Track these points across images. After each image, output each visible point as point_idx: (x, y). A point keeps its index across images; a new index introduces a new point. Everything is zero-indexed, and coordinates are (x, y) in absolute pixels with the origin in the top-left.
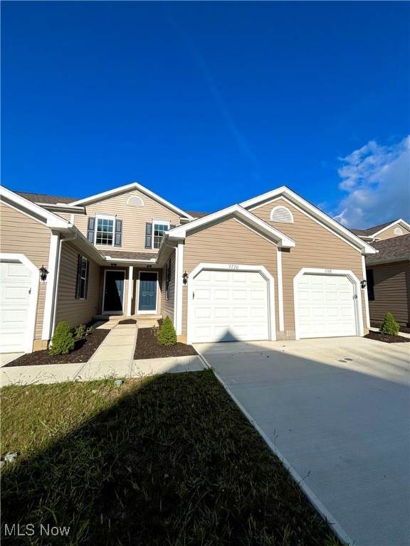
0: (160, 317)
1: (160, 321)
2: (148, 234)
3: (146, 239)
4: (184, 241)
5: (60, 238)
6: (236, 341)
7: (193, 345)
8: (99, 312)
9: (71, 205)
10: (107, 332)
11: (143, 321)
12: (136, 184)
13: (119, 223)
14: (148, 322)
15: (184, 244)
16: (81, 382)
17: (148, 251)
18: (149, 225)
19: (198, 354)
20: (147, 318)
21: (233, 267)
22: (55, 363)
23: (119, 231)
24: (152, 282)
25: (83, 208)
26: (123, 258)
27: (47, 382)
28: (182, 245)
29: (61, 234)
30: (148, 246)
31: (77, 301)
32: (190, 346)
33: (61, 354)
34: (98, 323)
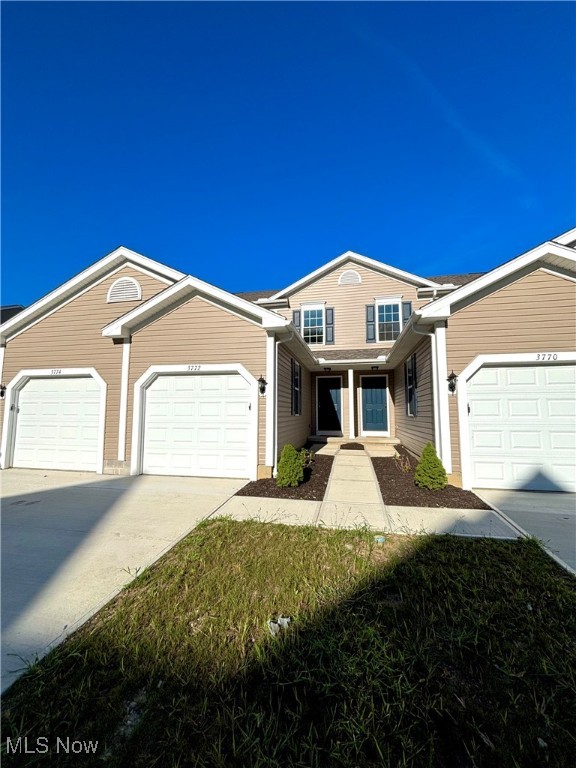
0: (398, 441)
1: (398, 448)
2: (370, 322)
3: (367, 329)
4: (446, 322)
5: (276, 340)
6: (559, 491)
7: (473, 492)
8: (313, 433)
9: (273, 299)
10: (331, 459)
11: (374, 447)
12: (350, 254)
13: (330, 311)
14: (379, 448)
15: (446, 326)
16: (326, 530)
17: (372, 346)
18: (370, 308)
19: (491, 509)
20: (377, 443)
21: (547, 357)
22: (286, 497)
23: (330, 323)
24: (379, 390)
25: (285, 300)
26: (339, 359)
27: (287, 522)
28: (444, 329)
29: (276, 334)
30: (370, 339)
31: (293, 418)
32: (469, 493)
33: (290, 486)
34: (315, 446)
